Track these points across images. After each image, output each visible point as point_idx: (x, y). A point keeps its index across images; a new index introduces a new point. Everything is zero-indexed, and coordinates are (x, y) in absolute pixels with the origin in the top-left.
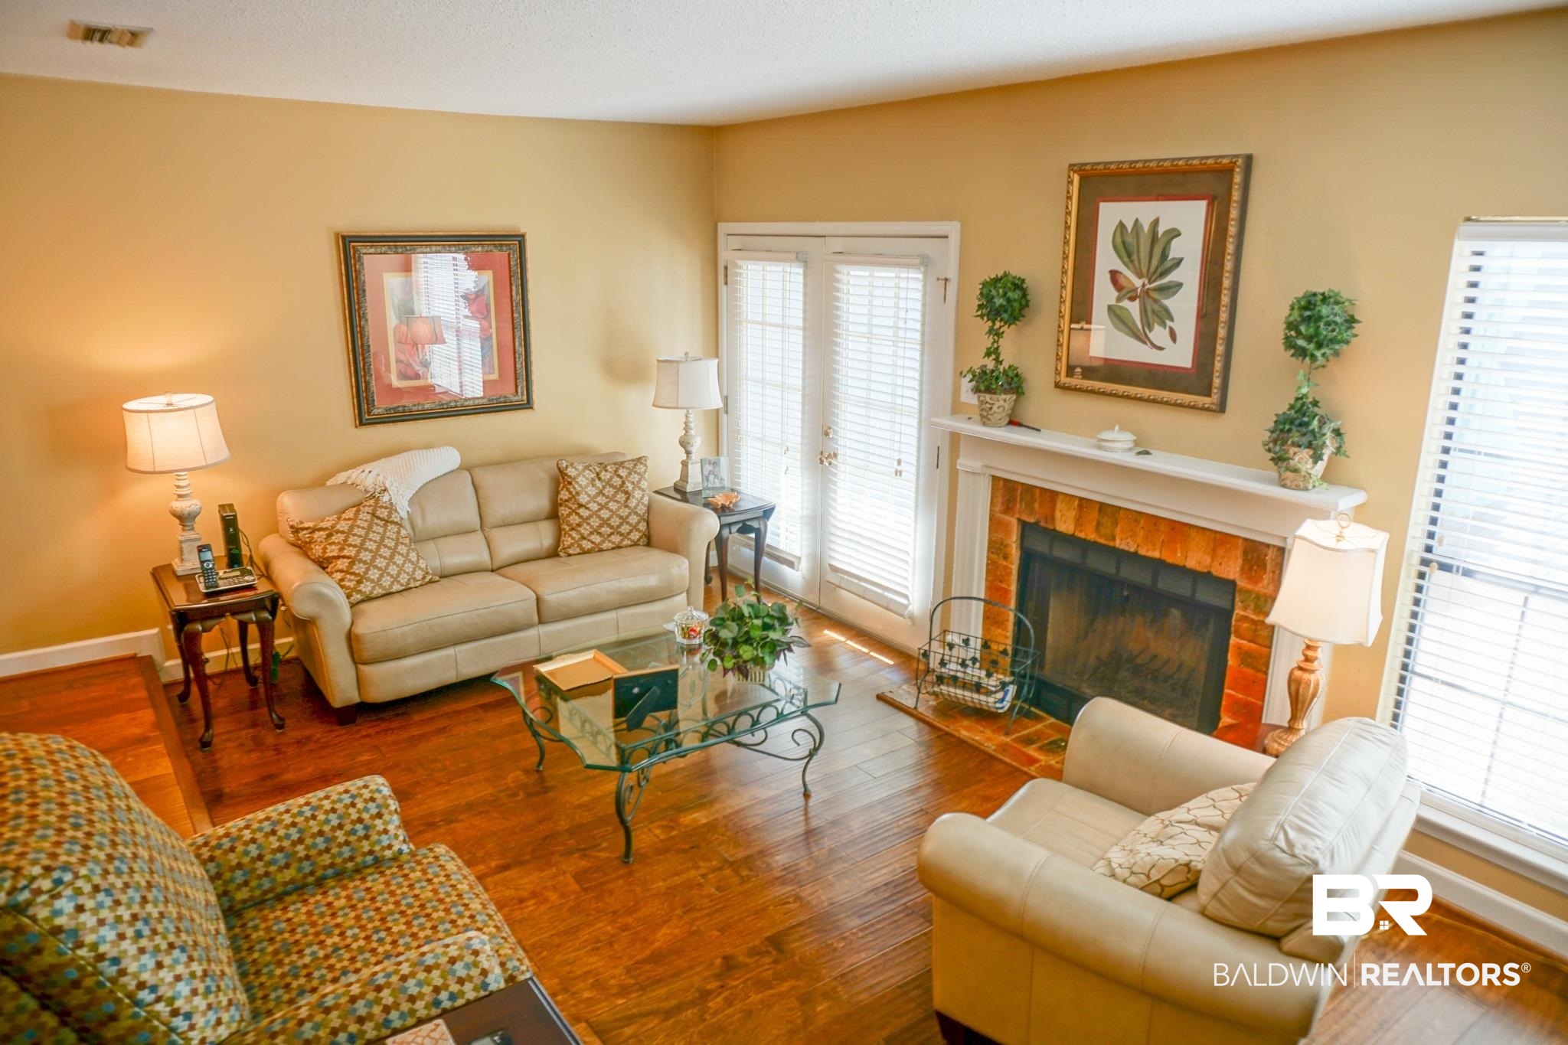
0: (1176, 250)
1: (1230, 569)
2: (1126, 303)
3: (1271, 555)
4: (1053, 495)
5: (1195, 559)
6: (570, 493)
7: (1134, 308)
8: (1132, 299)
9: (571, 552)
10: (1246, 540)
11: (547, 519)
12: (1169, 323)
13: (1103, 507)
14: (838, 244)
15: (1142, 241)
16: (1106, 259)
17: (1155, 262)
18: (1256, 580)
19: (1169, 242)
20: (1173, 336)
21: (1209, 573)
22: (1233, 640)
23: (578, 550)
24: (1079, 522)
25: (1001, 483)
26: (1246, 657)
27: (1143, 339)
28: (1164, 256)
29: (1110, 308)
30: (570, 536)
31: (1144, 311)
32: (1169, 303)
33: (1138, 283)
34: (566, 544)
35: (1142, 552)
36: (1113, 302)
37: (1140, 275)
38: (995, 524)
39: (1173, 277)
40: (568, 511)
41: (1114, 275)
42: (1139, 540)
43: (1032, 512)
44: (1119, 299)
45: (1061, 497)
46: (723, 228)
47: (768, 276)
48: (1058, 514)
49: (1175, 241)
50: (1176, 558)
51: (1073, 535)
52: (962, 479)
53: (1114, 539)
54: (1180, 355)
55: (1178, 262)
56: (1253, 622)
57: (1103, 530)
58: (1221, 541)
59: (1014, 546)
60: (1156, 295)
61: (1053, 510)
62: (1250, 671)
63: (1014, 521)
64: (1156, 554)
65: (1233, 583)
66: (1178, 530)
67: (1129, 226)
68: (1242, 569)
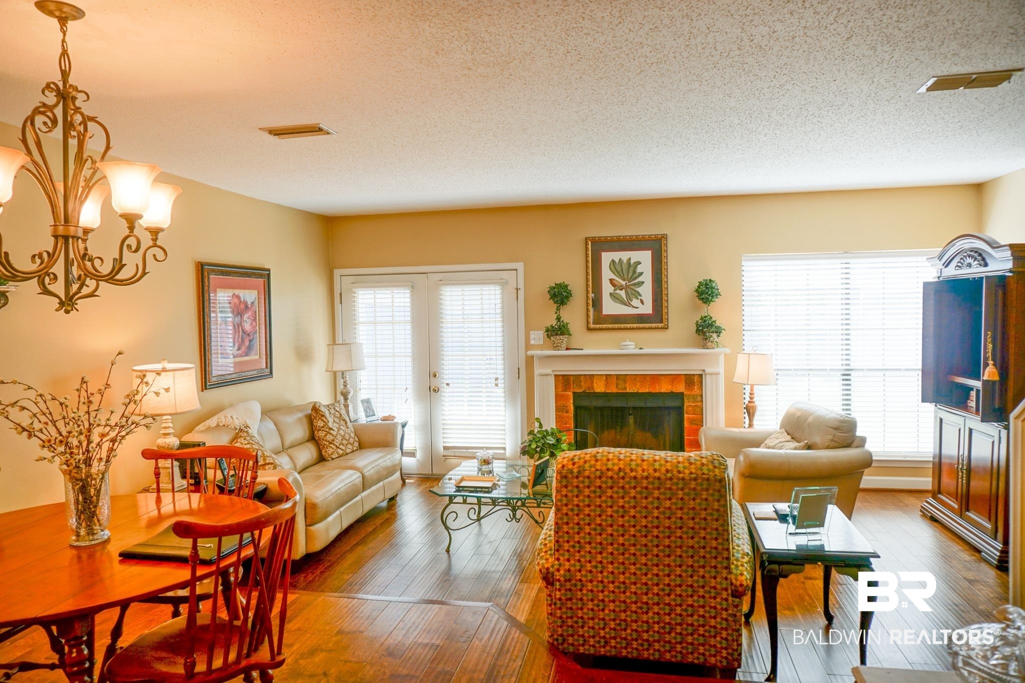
0: (639, 269)
1: (681, 388)
2: (618, 291)
3: (696, 378)
4: (592, 376)
5: (665, 388)
6: (324, 422)
7: (623, 293)
8: (621, 290)
9: (333, 457)
10: (685, 375)
11: (308, 441)
12: (640, 297)
13: (618, 377)
14: (440, 276)
15: (624, 267)
16: (607, 274)
17: (630, 274)
18: (692, 389)
19: (636, 267)
20: (642, 302)
21: (672, 392)
22: (686, 416)
23: (337, 455)
24: (607, 384)
25: (561, 378)
26: (691, 421)
27: (629, 305)
28: (634, 272)
29: (611, 294)
30: (331, 447)
31: (627, 293)
32: (639, 290)
33: (624, 283)
34: (330, 453)
35: (640, 391)
36: (612, 291)
37: (624, 280)
38: (558, 397)
39: (640, 279)
40: (324, 433)
41: (611, 281)
42: (638, 386)
43: (580, 387)
44: (615, 290)
45: (596, 377)
46: (337, 272)
47: (377, 296)
48: (595, 385)
49: (639, 266)
50: (657, 389)
51: (605, 393)
52: (537, 380)
53: (626, 389)
54: (647, 308)
55: (641, 274)
56: (693, 406)
57: (619, 387)
58: (675, 378)
59: (572, 405)
60: (632, 287)
61: (592, 383)
62: (695, 426)
63: (571, 394)
64: (647, 391)
65: (682, 393)
66: (655, 378)
67: (617, 261)
68: (685, 387)
